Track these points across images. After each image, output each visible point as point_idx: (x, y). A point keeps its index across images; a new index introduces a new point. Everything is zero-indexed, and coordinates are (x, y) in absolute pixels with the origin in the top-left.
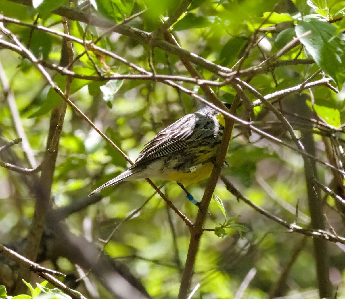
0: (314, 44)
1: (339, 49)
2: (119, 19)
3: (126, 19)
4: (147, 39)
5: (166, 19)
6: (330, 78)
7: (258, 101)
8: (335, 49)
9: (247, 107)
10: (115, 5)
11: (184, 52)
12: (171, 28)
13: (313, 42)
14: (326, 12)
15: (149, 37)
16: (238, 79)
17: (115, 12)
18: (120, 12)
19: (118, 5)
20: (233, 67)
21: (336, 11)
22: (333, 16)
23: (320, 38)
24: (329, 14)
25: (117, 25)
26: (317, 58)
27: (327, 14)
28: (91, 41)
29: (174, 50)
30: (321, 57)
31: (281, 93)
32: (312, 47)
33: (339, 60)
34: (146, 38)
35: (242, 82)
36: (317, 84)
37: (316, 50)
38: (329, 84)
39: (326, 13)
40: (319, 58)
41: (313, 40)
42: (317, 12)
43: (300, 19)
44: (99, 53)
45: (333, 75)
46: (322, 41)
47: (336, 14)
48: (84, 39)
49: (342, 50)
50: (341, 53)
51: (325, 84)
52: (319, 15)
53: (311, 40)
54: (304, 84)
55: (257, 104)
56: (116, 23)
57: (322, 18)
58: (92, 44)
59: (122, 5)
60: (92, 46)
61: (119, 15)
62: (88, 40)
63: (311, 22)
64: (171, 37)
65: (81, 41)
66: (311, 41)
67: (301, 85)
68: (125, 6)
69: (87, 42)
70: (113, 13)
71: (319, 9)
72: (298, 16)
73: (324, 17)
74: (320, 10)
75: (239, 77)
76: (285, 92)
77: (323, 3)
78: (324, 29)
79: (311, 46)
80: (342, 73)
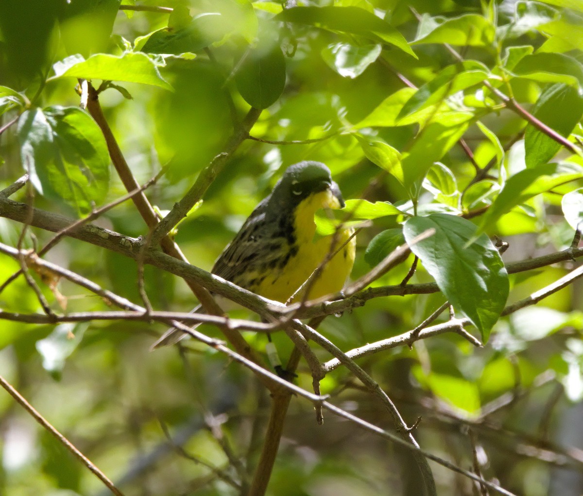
0: (437, 258)
1: (483, 267)
2: (84, 211)
3: (96, 212)
4: (131, 249)
5: (164, 214)
6: (467, 319)
7: (335, 361)
8: (474, 265)
9: (314, 372)
10: (76, 184)
11: (198, 272)
12: (174, 231)
13: (435, 254)
14: (456, 200)
15: (136, 246)
16: (298, 321)
17: (76, 198)
18: (85, 197)
19: (81, 186)
20: (289, 300)
21: (473, 198)
22: (469, 208)
23: (449, 245)
24: (461, 204)
25: (79, 221)
26: (443, 283)
27: (458, 203)
28: (31, 250)
29: (182, 269)
30: (450, 281)
31: (376, 347)
32: (433, 263)
33: (484, 286)
34: (130, 247)
35: (305, 327)
36: (442, 329)
37: (441, 268)
38: (463, 330)
39: (456, 202)
40: (446, 282)
41: (436, 249)
42: (439, 200)
43: (411, 212)
44: (46, 272)
45: (471, 313)
46: (451, 251)
47: (474, 204)
48: (19, 247)
49: (489, 268)
50: (487, 274)
51: (456, 329)
52: (443, 205)
53: (433, 250)
54: (418, 331)
55: (333, 366)
56: (77, 218)
57: (449, 210)
58: (35, 256)
59: (89, 185)
60: (34, 259)
61: (84, 204)
62: (27, 248)
63: (430, 217)
64: (173, 246)
65: (15, 251)
66: (432, 252)
67: (412, 332)
68: (94, 186)
69: (25, 252)
70: (72, 199)
71: (443, 193)
72: (407, 207)
73: (451, 208)
74: (444, 196)
75: (299, 319)
76: (382, 345)
77: (449, 182)
78: (455, 230)
79: (433, 261)
80: (489, 310)
